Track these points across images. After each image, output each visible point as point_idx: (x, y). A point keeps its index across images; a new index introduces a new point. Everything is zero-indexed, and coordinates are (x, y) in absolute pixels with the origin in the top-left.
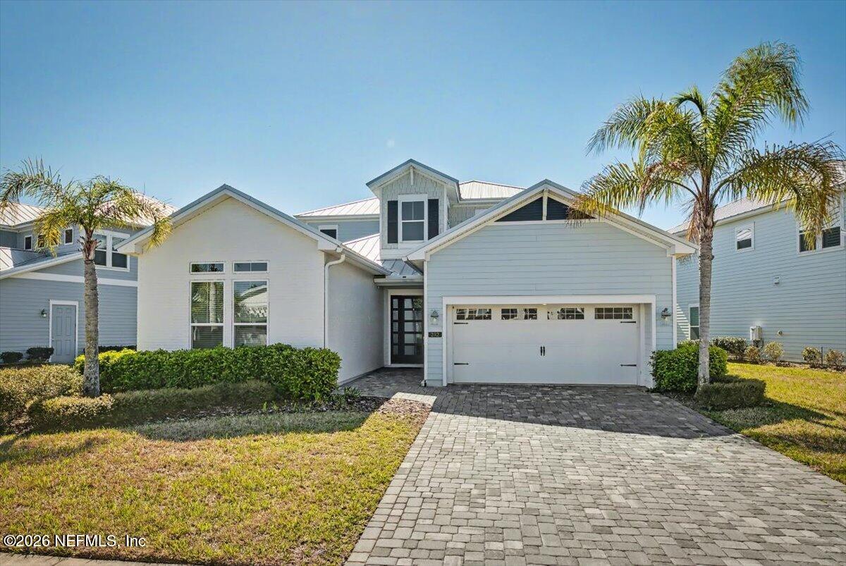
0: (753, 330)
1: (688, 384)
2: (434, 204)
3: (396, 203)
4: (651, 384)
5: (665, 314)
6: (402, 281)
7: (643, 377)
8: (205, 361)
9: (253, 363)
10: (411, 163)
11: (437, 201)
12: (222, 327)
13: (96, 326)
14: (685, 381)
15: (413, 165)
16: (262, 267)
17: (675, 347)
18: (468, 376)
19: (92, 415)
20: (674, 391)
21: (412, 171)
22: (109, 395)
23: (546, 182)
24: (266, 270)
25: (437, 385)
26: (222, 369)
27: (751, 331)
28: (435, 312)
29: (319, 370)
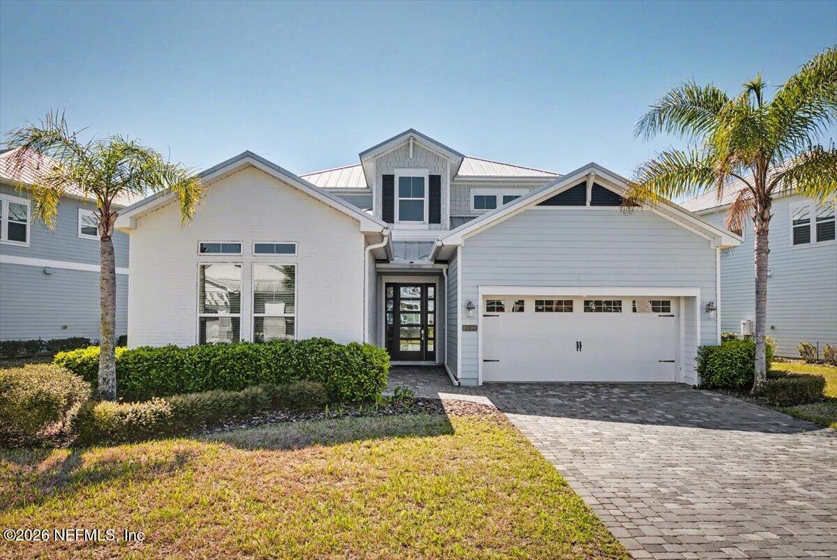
0: (744, 324)
1: (741, 380)
2: (435, 181)
3: (392, 177)
4: (695, 380)
5: (710, 308)
6: (408, 267)
7: (683, 374)
8: (238, 359)
9: (298, 360)
10: (412, 134)
11: (439, 177)
12: (239, 318)
13: (114, 316)
14: (737, 377)
15: (415, 136)
16: (290, 249)
17: (719, 342)
18: (501, 374)
19: (151, 423)
20: (725, 388)
21: (411, 141)
22: (162, 400)
23: (592, 165)
24: (294, 253)
25: (473, 383)
26: (259, 368)
27: (742, 325)
28: (470, 303)
29: (374, 368)
